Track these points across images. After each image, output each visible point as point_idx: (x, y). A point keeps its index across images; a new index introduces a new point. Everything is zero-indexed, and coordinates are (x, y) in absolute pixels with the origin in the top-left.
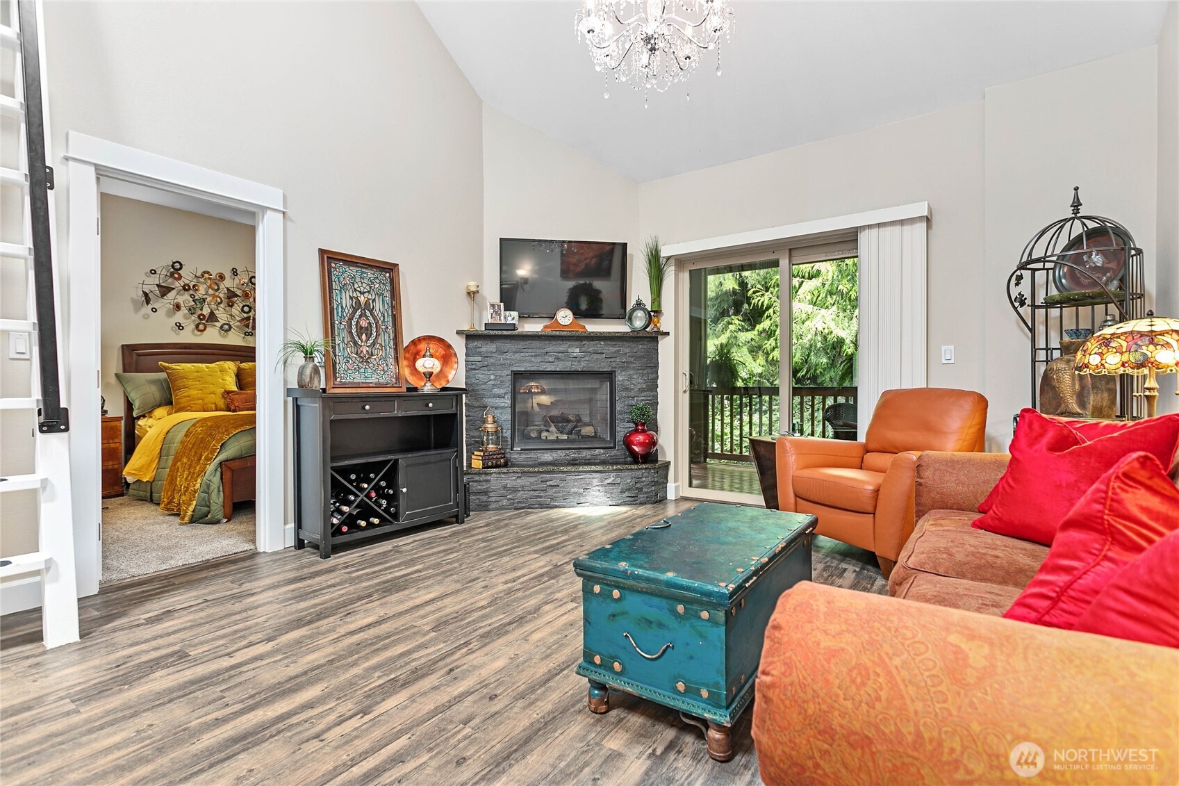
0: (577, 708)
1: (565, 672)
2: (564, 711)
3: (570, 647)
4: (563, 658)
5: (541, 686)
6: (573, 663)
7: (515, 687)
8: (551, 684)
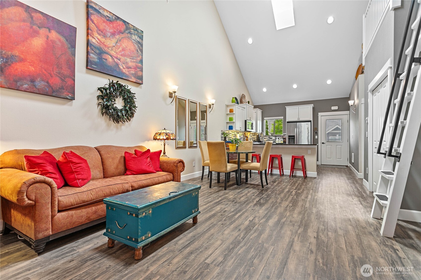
0: (200, 223)
1: (205, 230)
2: (203, 222)
3: (205, 238)
4: (207, 234)
5: (211, 227)
6: (203, 233)
7: (218, 226)
8: (208, 227)
